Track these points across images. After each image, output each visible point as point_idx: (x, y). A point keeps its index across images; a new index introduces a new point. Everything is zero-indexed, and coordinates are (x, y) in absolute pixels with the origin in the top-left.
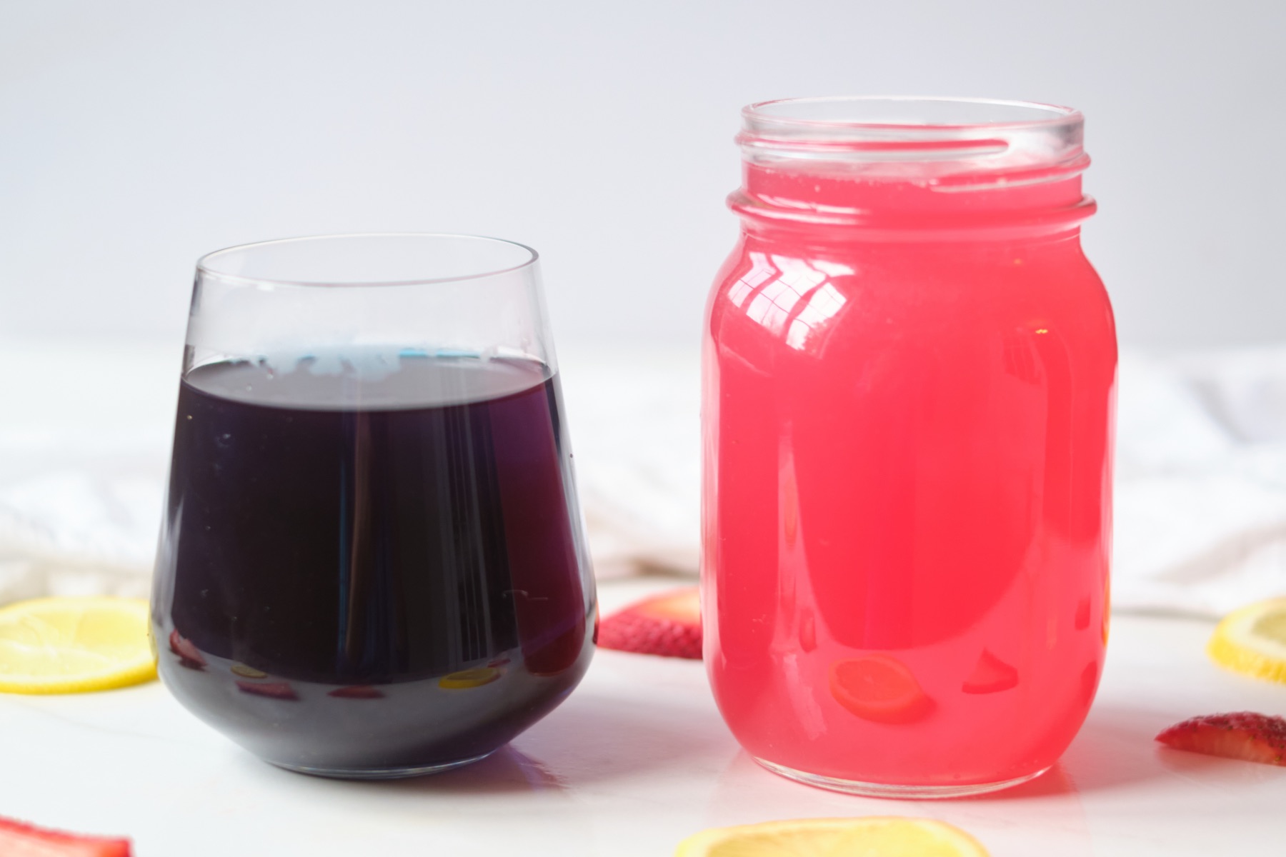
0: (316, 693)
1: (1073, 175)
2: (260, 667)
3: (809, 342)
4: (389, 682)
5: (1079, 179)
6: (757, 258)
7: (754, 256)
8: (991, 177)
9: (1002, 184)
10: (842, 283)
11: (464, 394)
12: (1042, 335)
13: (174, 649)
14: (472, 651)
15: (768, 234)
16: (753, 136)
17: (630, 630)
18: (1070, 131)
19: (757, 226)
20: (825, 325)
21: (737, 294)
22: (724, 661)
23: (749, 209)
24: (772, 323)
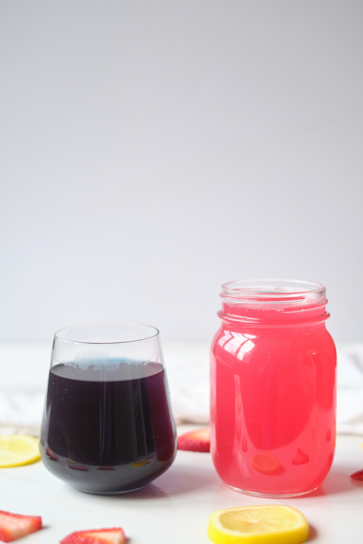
0: (93, 468)
1: (322, 307)
2: (75, 460)
3: (245, 358)
4: (115, 465)
5: (324, 308)
6: (226, 332)
7: (225, 332)
8: (300, 308)
9: (303, 310)
10: (253, 340)
11: (138, 376)
12: (314, 355)
13: (48, 454)
14: (141, 454)
15: (230, 325)
16: (226, 295)
17: (183, 443)
18: (322, 292)
19: (227, 323)
20: (249, 353)
21: (221, 342)
22: (218, 454)
23: (225, 318)
24: (232, 351)
